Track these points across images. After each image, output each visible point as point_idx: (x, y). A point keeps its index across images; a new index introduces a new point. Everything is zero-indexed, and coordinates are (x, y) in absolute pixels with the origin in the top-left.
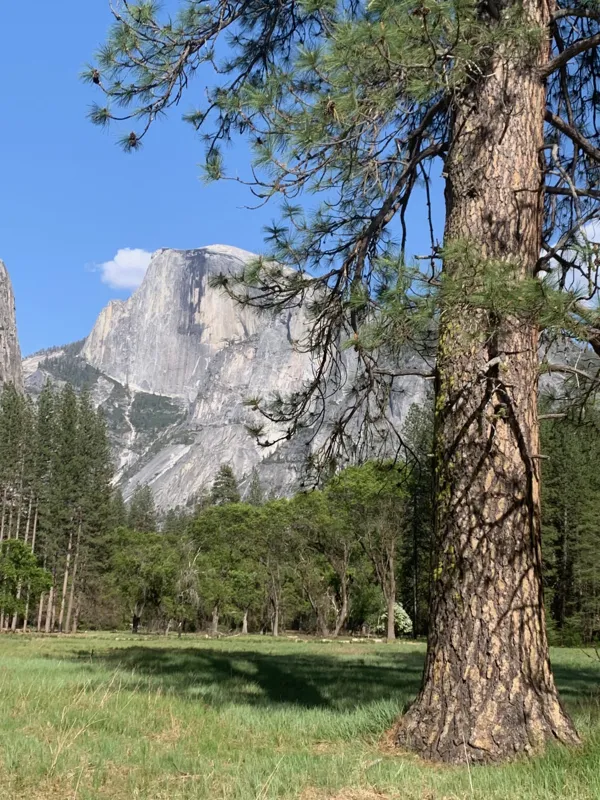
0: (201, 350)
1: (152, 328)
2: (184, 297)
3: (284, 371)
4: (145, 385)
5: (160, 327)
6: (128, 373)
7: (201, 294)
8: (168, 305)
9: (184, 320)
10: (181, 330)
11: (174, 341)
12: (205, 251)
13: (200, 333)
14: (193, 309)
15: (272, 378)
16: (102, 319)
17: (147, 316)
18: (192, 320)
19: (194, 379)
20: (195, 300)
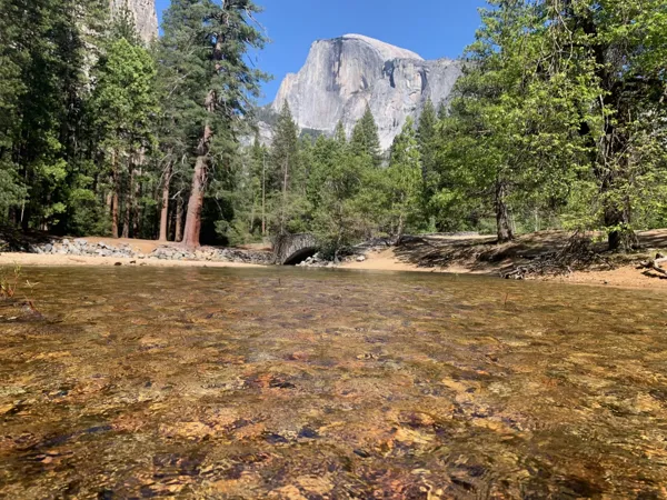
0: (340, 101)
1: (312, 88)
2: (330, 67)
3: (389, 105)
4: (307, 124)
5: (316, 88)
6: (298, 117)
7: (340, 65)
8: (320, 74)
9: (330, 82)
10: (328, 89)
11: (324, 96)
12: (342, 38)
13: (339, 89)
14: (335, 75)
15: (381, 109)
16: (283, 85)
17: (309, 82)
18: (334, 82)
19: (335, 118)
20: (336, 69)
